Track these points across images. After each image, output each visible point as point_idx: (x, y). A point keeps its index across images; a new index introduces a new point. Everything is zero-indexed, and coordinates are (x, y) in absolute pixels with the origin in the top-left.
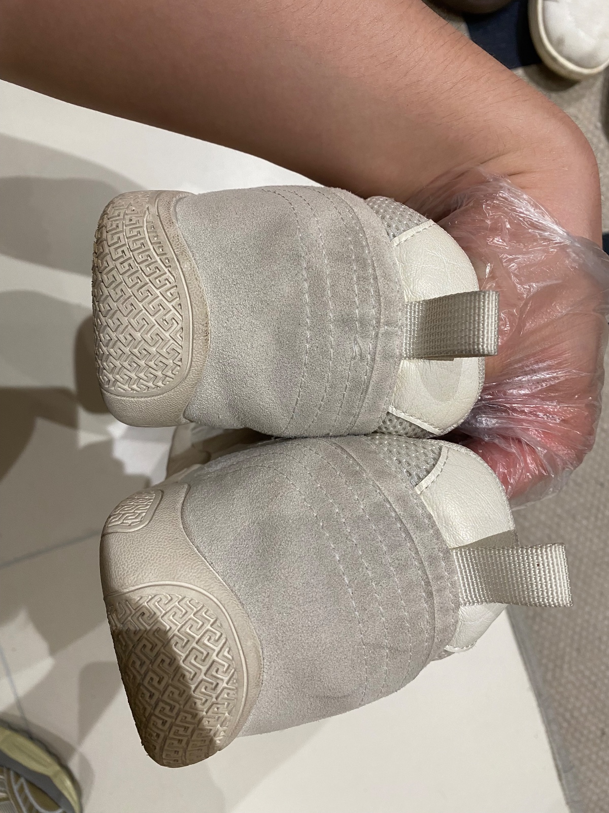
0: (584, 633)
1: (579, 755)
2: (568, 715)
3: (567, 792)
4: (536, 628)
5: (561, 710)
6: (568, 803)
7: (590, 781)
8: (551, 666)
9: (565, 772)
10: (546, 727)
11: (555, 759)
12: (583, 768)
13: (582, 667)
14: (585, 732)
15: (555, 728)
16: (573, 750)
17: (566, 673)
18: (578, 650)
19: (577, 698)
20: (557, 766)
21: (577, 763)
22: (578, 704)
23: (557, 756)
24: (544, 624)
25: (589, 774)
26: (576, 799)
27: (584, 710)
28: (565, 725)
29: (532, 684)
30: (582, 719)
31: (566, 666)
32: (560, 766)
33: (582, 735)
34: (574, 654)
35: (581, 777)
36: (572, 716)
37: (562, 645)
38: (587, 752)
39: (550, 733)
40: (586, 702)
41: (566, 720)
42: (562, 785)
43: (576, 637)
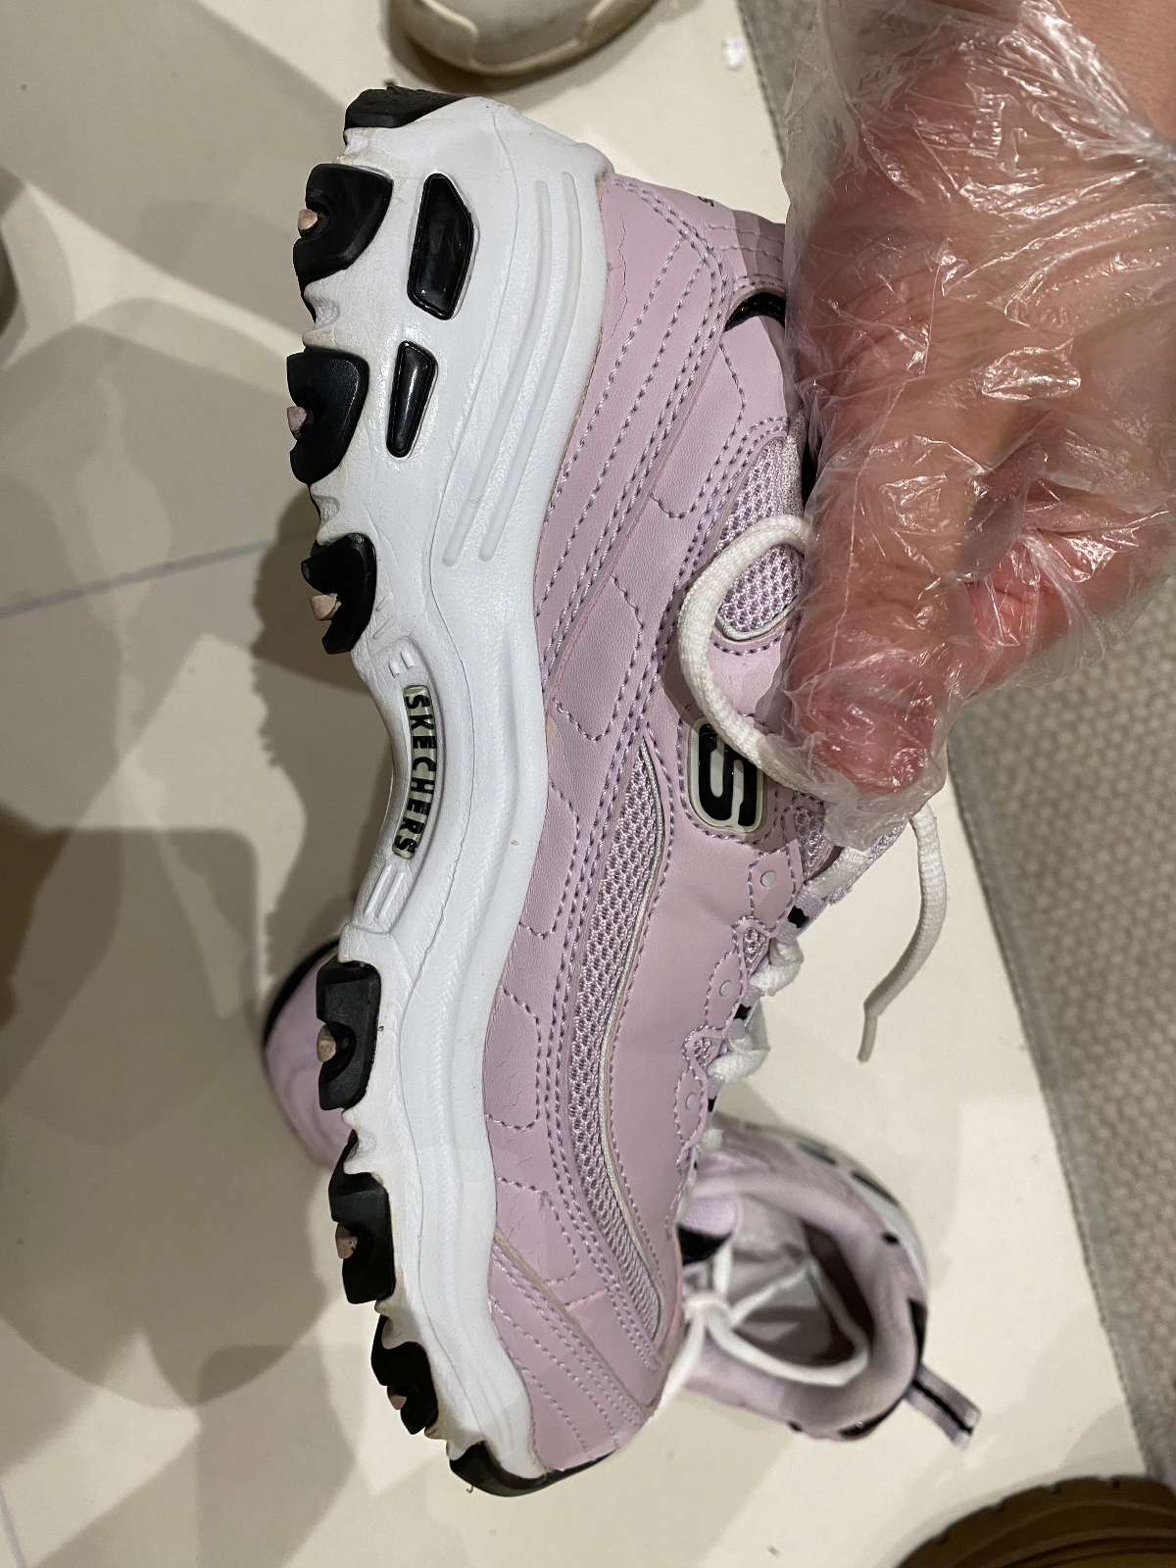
0: (1158, 925)
1: (1135, 1205)
2: (1111, 1111)
3: (1101, 1290)
4: (1043, 901)
5: (1095, 1098)
6: (1103, 1320)
7: (1158, 1269)
8: (1075, 993)
9: (1096, 1239)
10: (1057, 1137)
11: (1076, 1211)
12: (1142, 1237)
13: (1149, 1003)
14: (1152, 1153)
15: (1079, 1138)
16: (1121, 1192)
17: (1111, 1013)
18: (1141, 962)
19: (1134, 1074)
20: (1079, 1226)
21: (1128, 1223)
22: (1137, 1088)
23: (1081, 1206)
24: (1064, 894)
25: (1156, 1251)
26: (1123, 1308)
27: (1150, 1104)
28: (1104, 1133)
29: (1028, 1036)
30: (1144, 1123)
31: (1111, 997)
32: (1086, 1229)
33: (1141, 1157)
34: (1133, 971)
35: (1137, 1256)
36: (1121, 1116)
37: (1103, 947)
38: (1152, 1199)
39: (1067, 1153)
40: (1157, 1084)
41: (1104, 1122)
42: (1091, 1274)
43: (1139, 932)
